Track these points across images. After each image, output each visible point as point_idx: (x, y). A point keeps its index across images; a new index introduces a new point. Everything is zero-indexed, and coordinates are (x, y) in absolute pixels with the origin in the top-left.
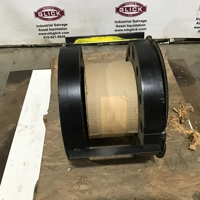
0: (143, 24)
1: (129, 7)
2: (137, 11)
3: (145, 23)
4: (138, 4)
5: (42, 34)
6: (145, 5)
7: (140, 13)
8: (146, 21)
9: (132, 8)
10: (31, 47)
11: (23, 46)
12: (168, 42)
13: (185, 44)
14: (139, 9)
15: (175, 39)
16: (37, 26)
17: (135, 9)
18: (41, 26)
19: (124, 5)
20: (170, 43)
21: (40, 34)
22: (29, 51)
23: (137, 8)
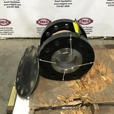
0: (91, 29)
1: (84, 20)
2: (88, 22)
3: (92, 28)
4: (89, 19)
5: (39, 32)
6: (92, 19)
7: (90, 23)
8: (92, 27)
9: (86, 20)
10: (32, 38)
11: (28, 38)
12: (103, 39)
13: (112, 40)
14: (89, 21)
15: (107, 37)
16: (37, 28)
17: (87, 21)
18: (39, 28)
19: (82, 19)
20: (104, 39)
21: (37, 32)
22: (31, 40)
23: (88, 20)
